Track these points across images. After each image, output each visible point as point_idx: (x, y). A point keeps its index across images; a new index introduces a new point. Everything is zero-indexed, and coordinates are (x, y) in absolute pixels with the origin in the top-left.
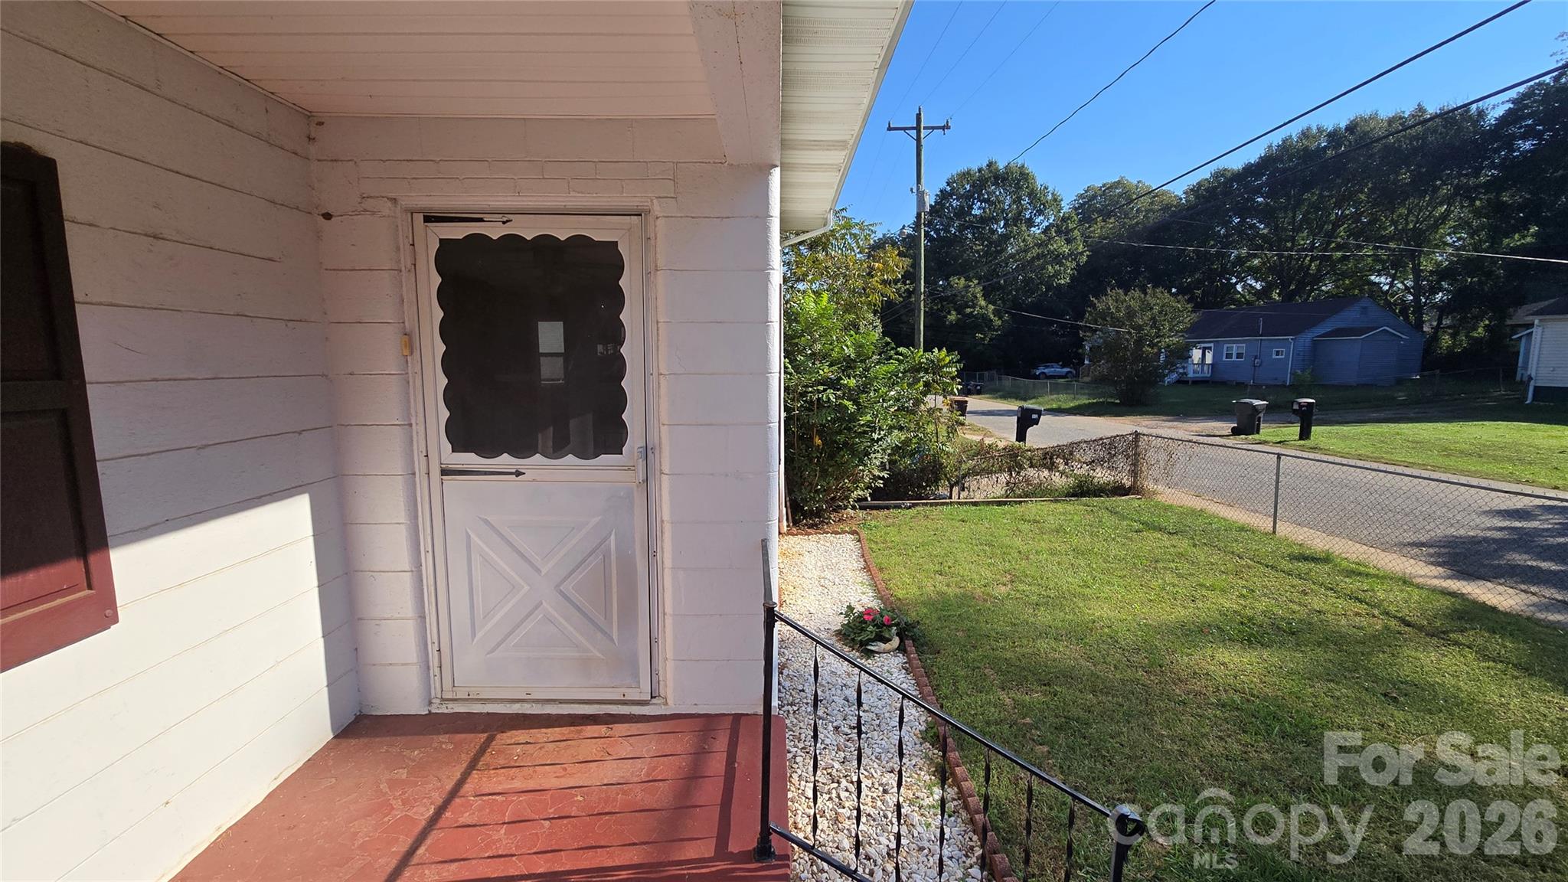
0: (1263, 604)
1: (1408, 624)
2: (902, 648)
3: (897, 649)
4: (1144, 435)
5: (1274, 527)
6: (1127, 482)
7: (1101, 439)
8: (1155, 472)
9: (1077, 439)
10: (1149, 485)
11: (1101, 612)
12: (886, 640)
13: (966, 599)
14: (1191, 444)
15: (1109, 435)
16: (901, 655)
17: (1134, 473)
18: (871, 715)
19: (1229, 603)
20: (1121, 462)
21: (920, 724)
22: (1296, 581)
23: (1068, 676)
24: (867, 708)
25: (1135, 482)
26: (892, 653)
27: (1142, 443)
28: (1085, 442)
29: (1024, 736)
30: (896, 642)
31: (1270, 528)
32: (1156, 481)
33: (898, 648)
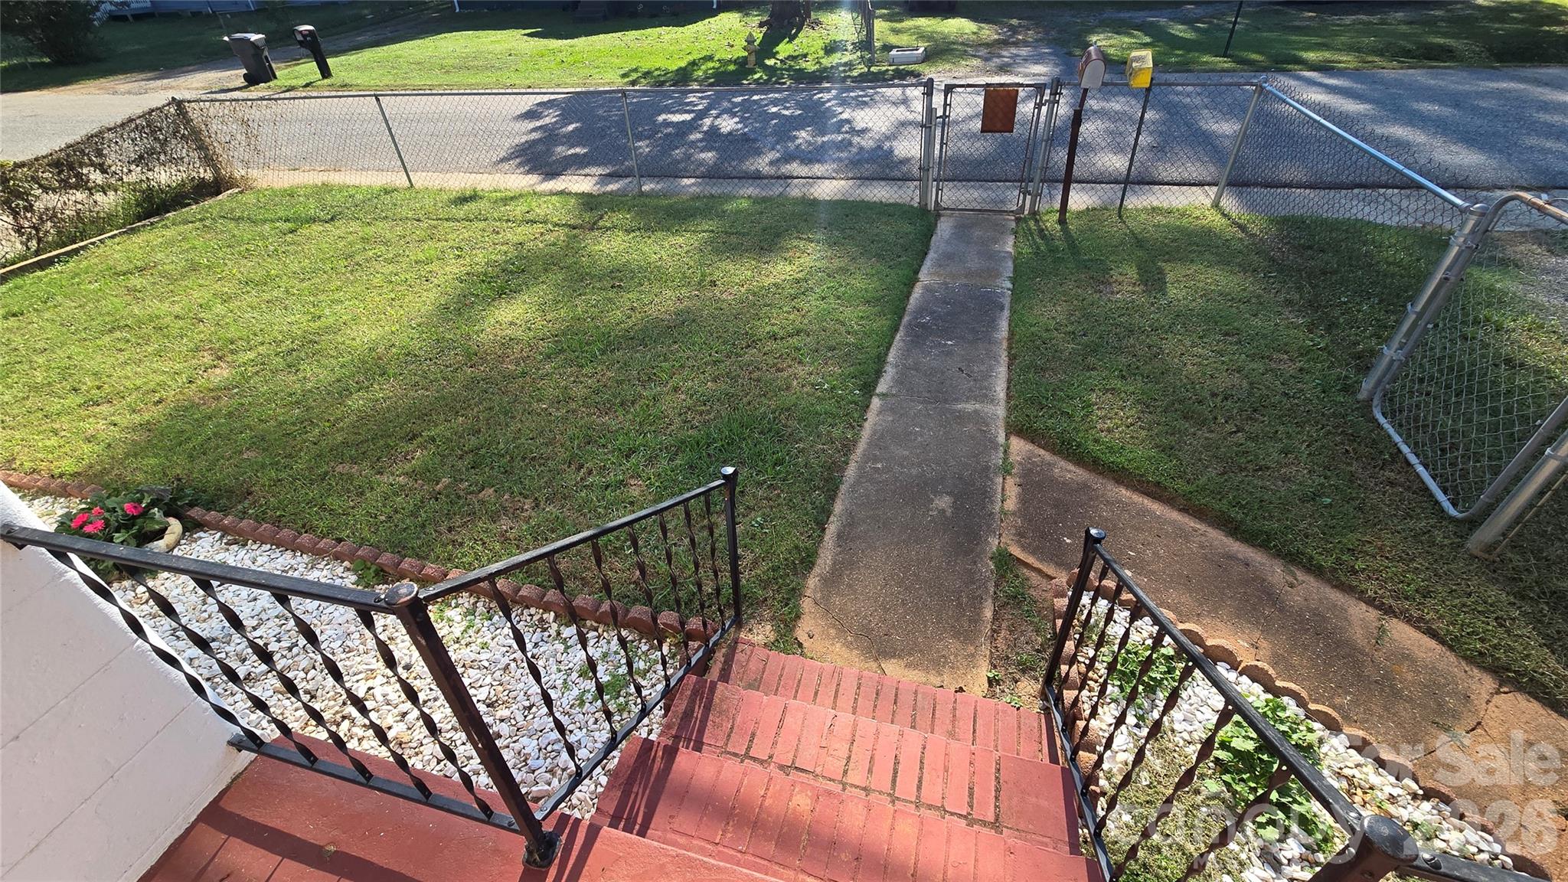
0: (480, 257)
1: (574, 228)
2: (189, 525)
3: (184, 533)
4: (189, 102)
5: (410, 181)
6: (208, 175)
7: (131, 120)
8: (240, 152)
9: (93, 128)
10: (239, 172)
11: (364, 335)
12: (160, 534)
13: (184, 410)
14: (265, 102)
15: (139, 111)
16: (202, 534)
17: (209, 160)
18: (270, 624)
19: (454, 268)
20: (180, 149)
21: (342, 578)
22: (482, 225)
23: (423, 415)
24: (255, 623)
25: (217, 170)
26: (183, 542)
27: (194, 112)
28: (109, 129)
29: (459, 497)
30: (175, 526)
31: (407, 184)
32: (247, 164)
33: (185, 529)
